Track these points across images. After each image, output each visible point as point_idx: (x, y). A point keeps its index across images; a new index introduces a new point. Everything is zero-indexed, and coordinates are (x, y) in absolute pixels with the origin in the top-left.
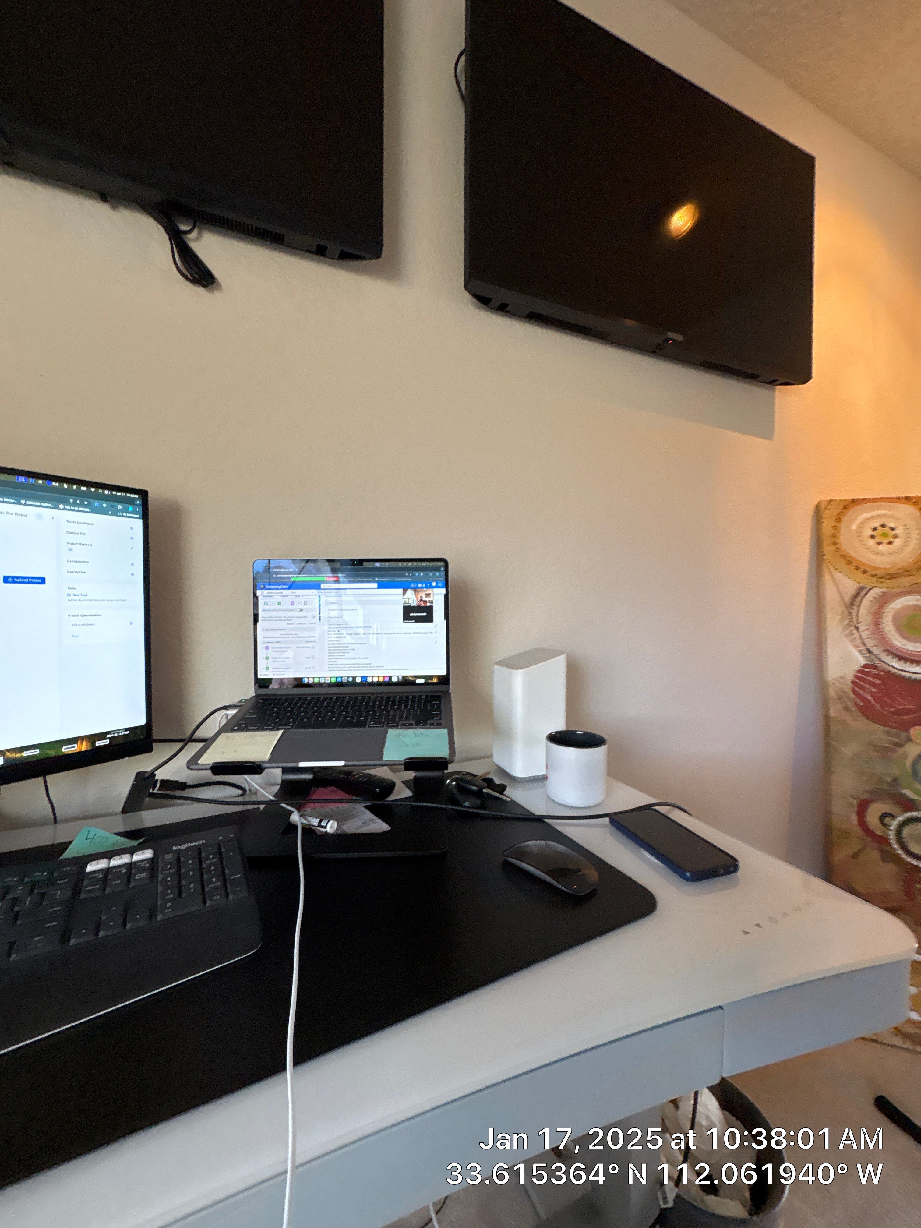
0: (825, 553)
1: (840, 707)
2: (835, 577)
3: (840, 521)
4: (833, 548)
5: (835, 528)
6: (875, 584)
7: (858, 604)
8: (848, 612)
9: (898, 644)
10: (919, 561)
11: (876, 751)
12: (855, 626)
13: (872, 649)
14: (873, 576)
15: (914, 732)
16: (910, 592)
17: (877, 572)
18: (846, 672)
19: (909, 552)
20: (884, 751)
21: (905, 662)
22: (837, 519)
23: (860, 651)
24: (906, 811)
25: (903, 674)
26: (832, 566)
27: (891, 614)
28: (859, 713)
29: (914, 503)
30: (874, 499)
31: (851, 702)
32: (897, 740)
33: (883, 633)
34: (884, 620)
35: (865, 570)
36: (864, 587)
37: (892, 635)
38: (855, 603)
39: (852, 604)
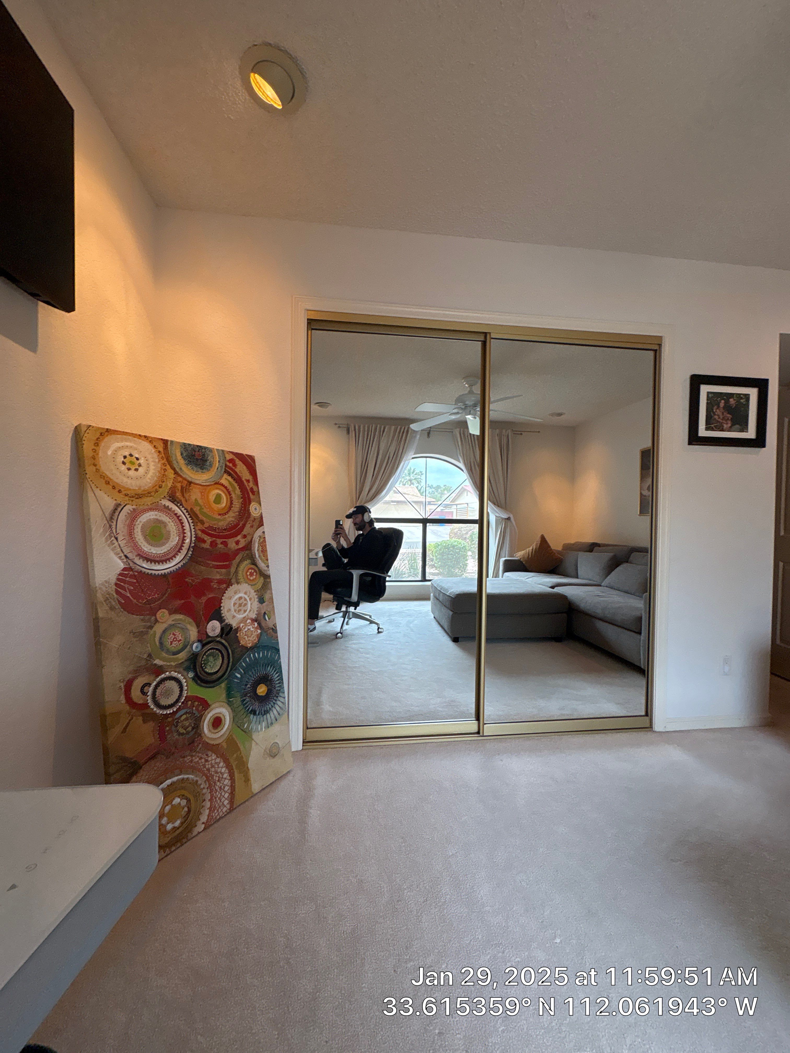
0: (87, 472)
1: (107, 608)
2: (96, 494)
3: (98, 445)
4: (94, 468)
6: (128, 502)
7: (116, 518)
8: (108, 525)
9: (145, 549)
10: (156, 485)
11: (135, 637)
12: (115, 537)
13: (128, 555)
14: (126, 495)
15: (159, 614)
16: (151, 509)
17: (129, 492)
18: (110, 576)
19: (149, 478)
20: (141, 635)
21: (151, 563)
22: (96, 443)
23: (120, 558)
24: (157, 676)
25: (150, 572)
26: (94, 484)
27: (140, 526)
28: (122, 610)
29: (150, 441)
30: (123, 432)
31: (115, 602)
32: (149, 624)
33: (135, 541)
34: (135, 531)
35: (120, 490)
36: (120, 505)
37: (142, 543)
38: (114, 517)
39: (111, 518)
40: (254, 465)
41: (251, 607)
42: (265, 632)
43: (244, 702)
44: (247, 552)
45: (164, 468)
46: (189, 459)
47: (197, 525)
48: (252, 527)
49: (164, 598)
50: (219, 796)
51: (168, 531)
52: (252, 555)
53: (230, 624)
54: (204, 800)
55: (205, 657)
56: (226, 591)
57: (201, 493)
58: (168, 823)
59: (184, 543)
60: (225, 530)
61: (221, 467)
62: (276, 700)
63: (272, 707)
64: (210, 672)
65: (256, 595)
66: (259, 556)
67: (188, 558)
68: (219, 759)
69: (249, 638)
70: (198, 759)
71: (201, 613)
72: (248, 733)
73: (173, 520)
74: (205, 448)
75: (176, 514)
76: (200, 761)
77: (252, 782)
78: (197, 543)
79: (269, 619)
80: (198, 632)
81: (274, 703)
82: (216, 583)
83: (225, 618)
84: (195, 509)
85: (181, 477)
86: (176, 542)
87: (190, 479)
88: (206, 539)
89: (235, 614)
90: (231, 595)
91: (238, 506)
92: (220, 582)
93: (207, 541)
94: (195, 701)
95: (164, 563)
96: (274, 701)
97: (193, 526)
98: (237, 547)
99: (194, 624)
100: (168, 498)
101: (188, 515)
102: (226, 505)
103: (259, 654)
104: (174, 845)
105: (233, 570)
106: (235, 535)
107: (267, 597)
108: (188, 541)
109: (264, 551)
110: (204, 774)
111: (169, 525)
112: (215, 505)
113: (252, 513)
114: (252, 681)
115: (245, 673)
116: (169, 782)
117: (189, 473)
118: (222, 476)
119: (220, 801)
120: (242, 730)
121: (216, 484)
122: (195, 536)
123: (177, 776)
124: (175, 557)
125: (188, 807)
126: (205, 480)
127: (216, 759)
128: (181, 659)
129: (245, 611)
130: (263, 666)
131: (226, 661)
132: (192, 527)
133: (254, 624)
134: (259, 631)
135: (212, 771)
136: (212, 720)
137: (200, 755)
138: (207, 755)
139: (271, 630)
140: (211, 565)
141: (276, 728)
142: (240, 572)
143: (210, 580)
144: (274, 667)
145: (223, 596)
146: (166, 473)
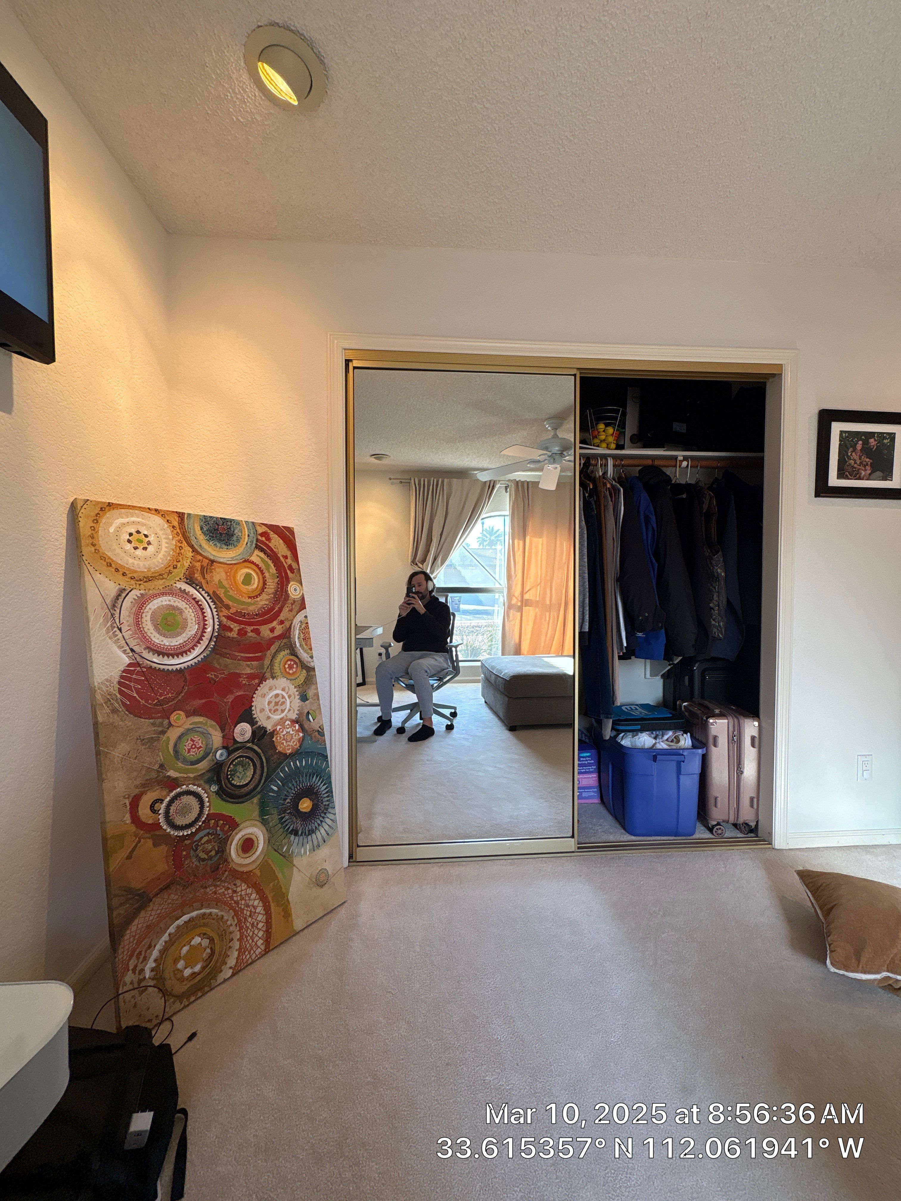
0: (84, 553)
1: (108, 711)
2: (95, 579)
3: (97, 522)
4: (93, 549)
5: (93, 528)
6: (134, 587)
7: (120, 605)
8: (110, 614)
9: (157, 641)
10: (169, 566)
11: (143, 745)
12: (118, 627)
13: (135, 648)
14: (132, 578)
15: (173, 717)
16: (163, 594)
17: (135, 575)
18: (112, 674)
19: (161, 558)
20: (150, 742)
21: (163, 657)
22: (94, 520)
23: (124, 652)
24: (171, 791)
25: (162, 667)
26: (92, 567)
27: (149, 615)
28: (127, 712)
29: (162, 515)
30: (129, 506)
31: (118, 703)
32: (160, 729)
33: (143, 632)
34: (144, 620)
35: (125, 573)
36: (124, 590)
37: (151, 633)
38: (117, 605)
39: (114, 606)
40: (292, 538)
41: (290, 706)
42: (309, 735)
43: (284, 820)
44: (284, 641)
45: (180, 545)
46: (211, 535)
47: (222, 611)
48: (291, 610)
49: (180, 697)
50: (251, 934)
51: (184, 619)
52: (291, 644)
53: (263, 727)
54: (232, 940)
55: (231, 766)
56: (258, 688)
57: (226, 573)
58: (186, 968)
59: (205, 632)
60: (256, 615)
61: (252, 542)
62: (323, 818)
63: (319, 825)
64: (238, 784)
65: (297, 691)
66: (300, 645)
67: (210, 649)
68: (251, 890)
69: (288, 743)
70: (223, 890)
71: (227, 714)
72: (288, 858)
73: (190, 605)
74: (231, 521)
75: (194, 599)
76: (226, 892)
77: (294, 916)
78: (222, 632)
79: (314, 720)
80: (223, 737)
81: (321, 821)
82: (246, 678)
83: (257, 719)
84: (218, 592)
85: (201, 555)
86: (194, 632)
87: (212, 558)
88: (232, 626)
89: (270, 715)
90: (265, 692)
91: (273, 587)
92: (251, 677)
93: (234, 629)
94: (218, 820)
95: (180, 656)
96: (321, 819)
97: (216, 611)
98: (272, 635)
99: (217, 727)
100: (185, 580)
101: (210, 599)
102: (258, 585)
103: (301, 762)
104: (193, 994)
105: (267, 662)
106: (270, 621)
107: (310, 693)
108: (209, 630)
109: (306, 639)
110: (231, 908)
111: (186, 612)
112: (244, 586)
113: (291, 595)
114: (292, 795)
115: (283, 785)
116: (186, 918)
117: (211, 550)
118: (253, 553)
119: (253, 941)
120: (280, 854)
121: (245, 561)
122: (218, 623)
123: (197, 910)
124: (194, 649)
125: (211, 949)
126: (231, 558)
127: (246, 889)
128: (201, 770)
129: (283, 711)
130: (306, 776)
131: (258, 772)
132: (215, 613)
133: (295, 727)
134: (301, 735)
135: (241, 904)
136: (241, 842)
137: (226, 885)
138: (235, 885)
139: (317, 733)
140: (239, 657)
141: (324, 852)
142: (276, 665)
143: (239, 675)
144: (320, 778)
145: (255, 693)
146: (182, 551)
